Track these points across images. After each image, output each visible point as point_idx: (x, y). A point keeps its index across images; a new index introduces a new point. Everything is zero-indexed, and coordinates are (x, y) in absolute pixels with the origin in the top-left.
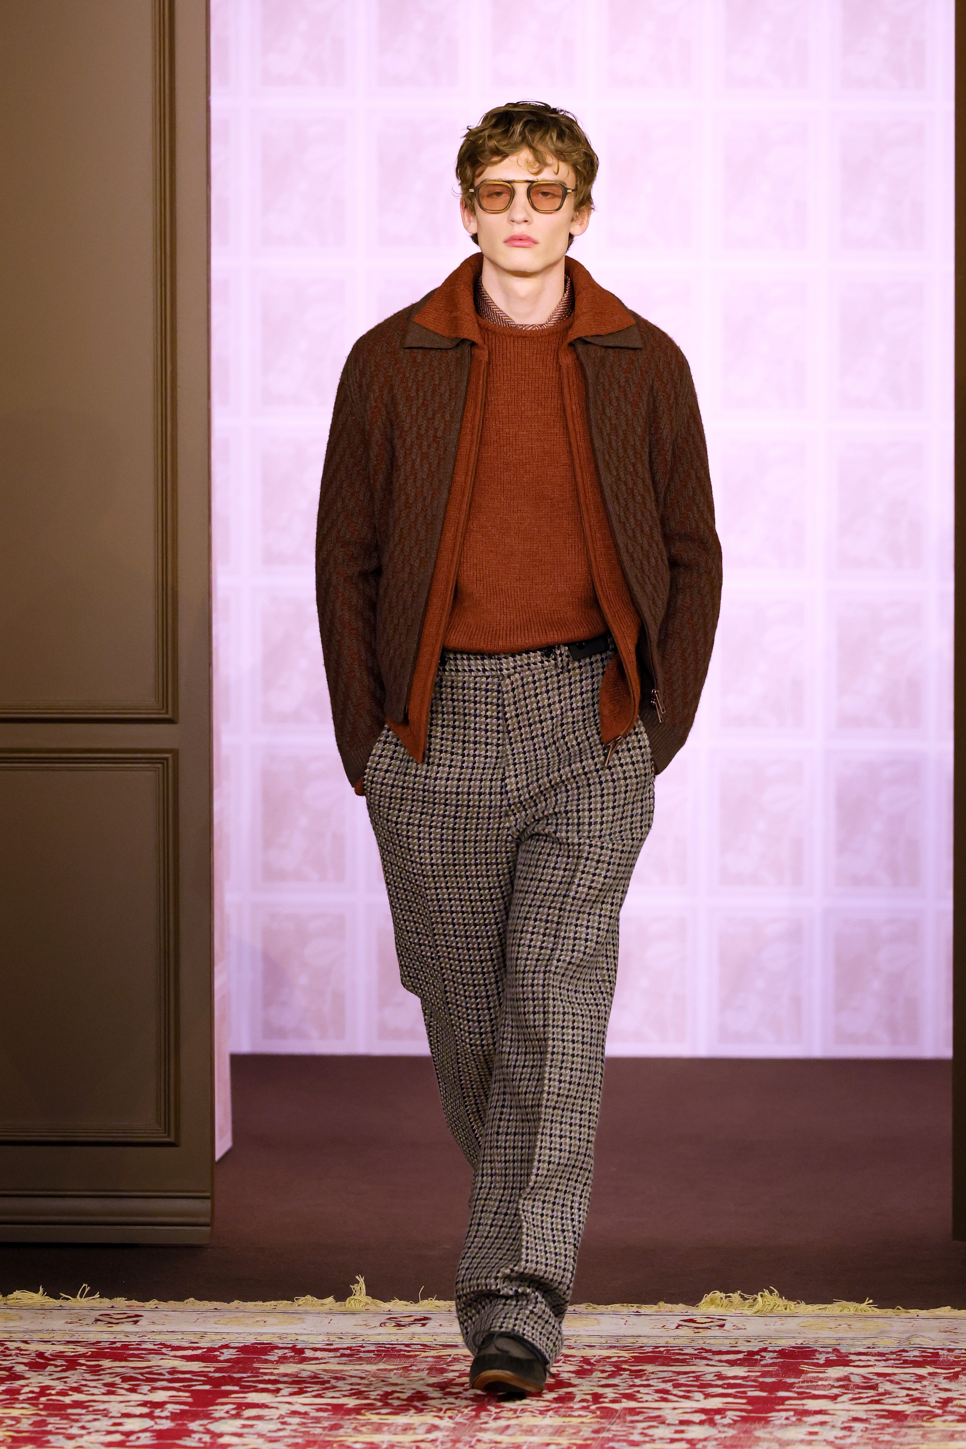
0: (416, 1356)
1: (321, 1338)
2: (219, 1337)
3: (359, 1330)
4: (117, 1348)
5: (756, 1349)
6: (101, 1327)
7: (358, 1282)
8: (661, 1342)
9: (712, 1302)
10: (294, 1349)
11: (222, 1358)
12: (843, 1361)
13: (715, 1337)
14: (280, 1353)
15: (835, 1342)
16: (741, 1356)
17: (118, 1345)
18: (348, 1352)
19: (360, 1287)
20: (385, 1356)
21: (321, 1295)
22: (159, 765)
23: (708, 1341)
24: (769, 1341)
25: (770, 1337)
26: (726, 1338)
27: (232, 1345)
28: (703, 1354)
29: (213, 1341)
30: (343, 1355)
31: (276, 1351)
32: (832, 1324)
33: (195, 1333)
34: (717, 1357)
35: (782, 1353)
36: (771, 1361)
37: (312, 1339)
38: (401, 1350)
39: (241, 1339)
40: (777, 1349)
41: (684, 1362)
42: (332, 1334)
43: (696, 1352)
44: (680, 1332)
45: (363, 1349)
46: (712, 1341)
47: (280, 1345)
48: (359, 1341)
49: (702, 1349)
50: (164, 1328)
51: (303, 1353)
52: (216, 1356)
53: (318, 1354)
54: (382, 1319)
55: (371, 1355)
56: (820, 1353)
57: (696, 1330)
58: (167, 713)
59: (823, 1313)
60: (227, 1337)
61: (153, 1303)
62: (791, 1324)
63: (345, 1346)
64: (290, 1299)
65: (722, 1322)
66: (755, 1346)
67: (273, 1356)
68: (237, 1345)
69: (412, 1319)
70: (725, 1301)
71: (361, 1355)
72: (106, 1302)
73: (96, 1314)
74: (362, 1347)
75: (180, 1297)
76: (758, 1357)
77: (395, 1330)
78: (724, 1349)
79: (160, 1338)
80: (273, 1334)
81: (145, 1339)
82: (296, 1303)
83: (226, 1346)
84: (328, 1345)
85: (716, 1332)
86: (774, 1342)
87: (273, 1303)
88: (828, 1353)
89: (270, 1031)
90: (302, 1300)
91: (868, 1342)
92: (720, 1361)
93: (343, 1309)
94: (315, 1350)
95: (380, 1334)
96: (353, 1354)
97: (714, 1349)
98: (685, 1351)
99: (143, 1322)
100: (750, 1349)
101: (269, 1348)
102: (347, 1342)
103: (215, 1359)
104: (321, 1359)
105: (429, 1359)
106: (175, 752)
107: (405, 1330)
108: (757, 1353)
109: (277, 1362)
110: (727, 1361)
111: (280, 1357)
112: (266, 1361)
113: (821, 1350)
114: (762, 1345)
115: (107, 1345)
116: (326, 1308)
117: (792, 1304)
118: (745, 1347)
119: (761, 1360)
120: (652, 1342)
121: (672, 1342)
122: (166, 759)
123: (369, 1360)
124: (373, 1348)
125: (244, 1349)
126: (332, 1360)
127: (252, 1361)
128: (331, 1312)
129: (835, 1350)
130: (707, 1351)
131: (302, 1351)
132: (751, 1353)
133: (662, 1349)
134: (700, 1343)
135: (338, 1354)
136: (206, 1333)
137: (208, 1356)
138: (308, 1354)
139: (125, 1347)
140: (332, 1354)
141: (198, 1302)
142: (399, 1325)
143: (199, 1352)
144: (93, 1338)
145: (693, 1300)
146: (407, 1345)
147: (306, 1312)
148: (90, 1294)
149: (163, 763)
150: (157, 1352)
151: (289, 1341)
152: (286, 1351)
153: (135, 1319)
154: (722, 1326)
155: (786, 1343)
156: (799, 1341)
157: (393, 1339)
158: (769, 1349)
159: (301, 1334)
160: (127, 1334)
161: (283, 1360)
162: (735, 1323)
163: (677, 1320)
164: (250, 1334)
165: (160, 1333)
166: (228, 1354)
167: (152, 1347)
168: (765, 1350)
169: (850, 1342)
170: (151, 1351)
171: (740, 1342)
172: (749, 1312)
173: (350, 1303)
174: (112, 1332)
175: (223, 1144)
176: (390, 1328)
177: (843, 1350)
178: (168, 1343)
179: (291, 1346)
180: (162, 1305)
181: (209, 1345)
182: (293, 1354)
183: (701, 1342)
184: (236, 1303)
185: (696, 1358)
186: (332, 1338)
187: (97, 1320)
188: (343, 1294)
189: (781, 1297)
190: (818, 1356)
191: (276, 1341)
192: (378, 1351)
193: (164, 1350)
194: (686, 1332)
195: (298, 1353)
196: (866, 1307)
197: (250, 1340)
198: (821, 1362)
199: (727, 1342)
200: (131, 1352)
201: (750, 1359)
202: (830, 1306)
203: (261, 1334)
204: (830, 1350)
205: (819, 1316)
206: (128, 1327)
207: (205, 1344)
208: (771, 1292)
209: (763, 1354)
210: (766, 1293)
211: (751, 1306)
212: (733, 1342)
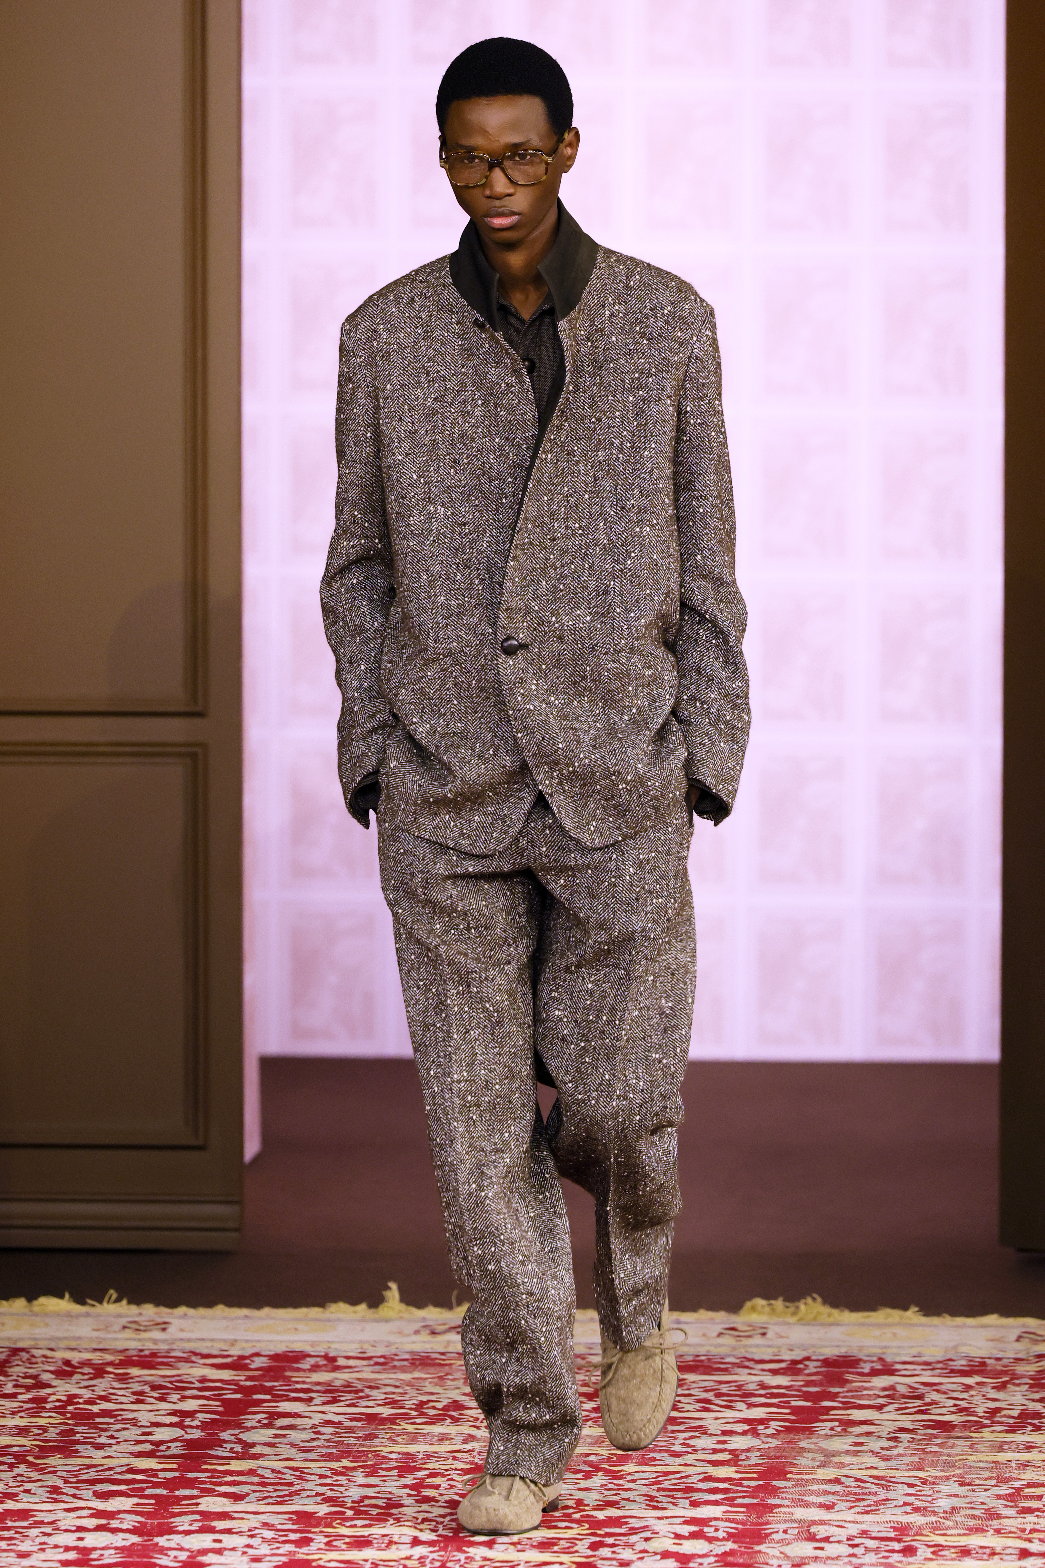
0: (451, 1364)
1: (354, 1346)
2: (250, 1345)
3: (392, 1338)
4: (146, 1356)
5: (799, 1358)
6: (128, 1334)
7: (389, 1288)
8: (702, 1351)
9: (753, 1309)
10: (326, 1357)
11: (252, 1366)
12: (888, 1370)
13: (757, 1346)
14: (312, 1361)
15: (878, 1351)
16: (783, 1365)
17: (147, 1353)
18: (382, 1360)
19: (393, 1292)
20: (420, 1364)
21: (354, 1302)
22: (189, 760)
23: (750, 1350)
24: (814, 1349)
25: (813, 1346)
26: (769, 1346)
27: (263, 1353)
28: (745, 1363)
29: (243, 1349)
30: (377, 1364)
31: (308, 1359)
32: (877, 1332)
33: (225, 1341)
34: (760, 1366)
35: (826, 1362)
36: (815, 1370)
37: (345, 1347)
38: (436, 1359)
39: (272, 1348)
40: (821, 1358)
41: (725, 1370)
42: (365, 1342)
43: (738, 1361)
44: (721, 1340)
45: (397, 1358)
46: (754, 1350)
47: (312, 1353)
48: (393, 1350)
49: (744, 1358)
50: (193, 1336)
51: (336, 1361)
52: (246, 1365)
53: (352, 1363)
54: (417, 1326)
55: (406, 1363)
56: (865, 1362)
57: (738, 1339)
58: (196, 706)
59: (867, 1321)
60: (258, 1345)
61: (182, 1310)
62: (835, 1333)
63: (379, 1354)
64: (322, 1305)
65: (763, 1331)
66: (798, 1355)
67: (306, 1364)
68: (268, 1353)
69: (447, 1327)
70: (767, 1309)
71: (396, 1363)
72: (134, 1309)
73: (123, 1321)
74: (396, 1355)
75: (209, 1304)
76: (802, 1366)
77: (429, 1338)
78: (767, 1358)
79: (189, 1346)
80: (305, 1341)
81: (174, 1347)
82: (328, 1310)
83: (257, 1355)
84: (361, 1353)
85: (758, 1340)
86: (817, 1350)
87: (304, 1310)
88: (873, 1362)
89: (298, 1031)
90: (333, 1307)
91: (914, 1351)
92: (763, 1370)
93: (376, 1316)
94: (348, 1358)
95: (414, 1342)
96: (386, 1362)
97: (757, 1358)
98: (727, 1360)
99: (172, 1329)
100: (794, 1358)
101: (301, 1356)
102: (380, 1351)
103: (245, 1368)
104: (355, 1367)
106: (204, 746)
107: (440, 1338)
108: (800, 1362)
109: (310, 1370)
110: (771, 1371)
111: (312, 1366)
112: (298, 1370)
113: (866, 1358)
114: (805, 1354)
115: (135, 1353)
116: (358, 1316)
117: (835, 1312)
118: (788, 1356)
119: (805, 1369)
120: (693, 1351)
121: (714, 1351)
122: (196, 753)
123: (403, 1370)
124: (407, 1356)
125: (275, 1357)
126: (365, 1369)
127: (284, 1369)
128: (363, 1320)
129: (881, 1359)
130: (749, 1360)
131: (334, 1359)
132: (794, 1362)
133: (703, 1358)
134: (742, 1352)
135: (372, 1362)
136: (236, 1341)
137: (239, 1364)
138: (341, 1362)
139: (154, 1355)
140: (365, 1362)
141: (227, 1309)
142: (433, 1333)
143: (229, 1360)
144: (120, 1346)
145: (734, 1308)
146: (442, 1354)
147: (339, 1320)
148: (118, 1300)
149: (192, 758)
150: (187, 1360)
151: (321, 1350)
152: (318, 1359)
153: (163, 1326)
154: (764, 1334)
155: (830, 1352)
156: (843, 1350)
157: (428, 1347)
158: (813, 1358)
159: (332, 1342)
160: (155, 1341)
161: (315, 1368)
162: (778, 1331)
163: (718, 1328)
164: (282, 1342)
165: (189, 1340)
166: (259, 1362)
167: (181, 1355)
168: (808, 1359)
169: (895, 1351)
170: (179, 1359)
171: (783, 1350)
172: (793, 1320)
173: (384, 1311)
174: (140, 1340)
175: (252, 1147)
176: (425, 1336)
177: (889, 1359)
178: (198, 1351)
179: (323, 1354)
180: (191, 1312)
181: (240, 1353)
182: (325, 1362)
183: (742, 1350)
184: (266, 1311)
185: (739, 1367)
186: (366, 1346)
187: (125, 1327)
188: (375, 1301)
189: (824, 1304)
190: (862, 1365)
191: (308, 1349)
192: (413, 1359)
193: (194, 1358)
194: (728, 1340)
195: (331, 1362)
196: (912, 1315)
197: (281, 1349)
198: (866, 1371)
199: (770, 1350)
200: (160, 1360)
201: (793, 1368)
202: (874, 1314)
203: (293, 1342)
204: (875, 1359)
205: (862, 1325)
206: (157, 1334)
207: (235, 1351)
208: (814, 1299)
209: (807, 1363)
210: (809, 1300)
211: (794, 1314)
212: (775, 1350)
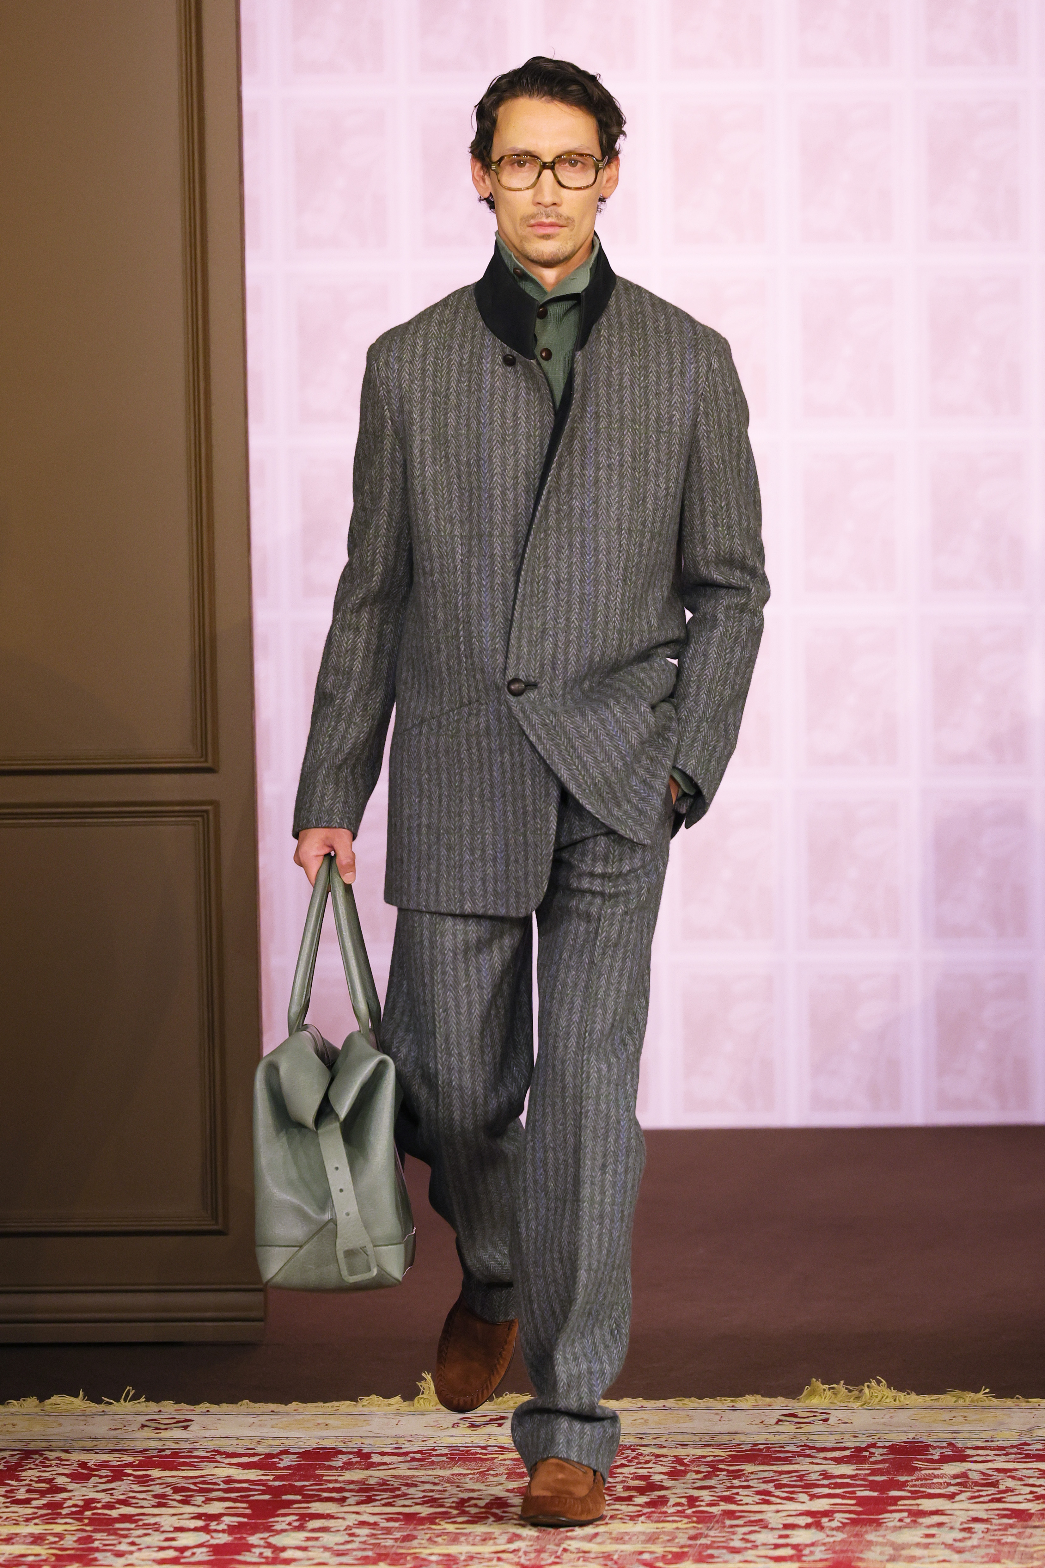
0: (493, 1459)
1: (389, 1441)
2: (277, 1442)
3: (429, 1432)
4: (166, 1456)
5: (864, 1445)
6: (147, 1433)
7: (423, 1379)
8: (761, 1439)
9: (813, 1393)
10: (359, 1453)
11: (281, 1465)
12: (960, 1456)
13: (819, 1433)
14: (345, 1458)
15: (949, 1436)
16: (847, 1453)
17: (168, 1452)
18: (419, 1456)
20: (459, 1460)
21: (387, 1394)
22: (199, 819)
23: (811, 1437)
24: (878, 1436)
25: (879, 1432)
26: (831, 1433)
27: (292, 1451)
28: (807, 1451)
29: (271, 1446)
30: (413, 1460)
31: (340, 1456)
32: (946, 1416)
33: (250, 1438)
34: (822, 1455)
35: (893, 1449)
36: (881, 1458)
37: (379, 1442)
38: (477, 1453)
39: (301, 1444)
40: (887, 1444)
41: (786, 1460)
42: (400, 1437)
43: (798, 1449)
44: (779, 1428)
45: (434, 1453)
46: (815, 1437)
47: (344, 1450)
48: (430, 1444)
49: (805, 1446)
50: (218, 1434)
51: (370, 1458)
52: (275, 1463)
53: (386, 1459)
55: (444, 1458)
56: (935, 1448)
57: (798, 1426)
58: (206, 761)
59: (936, 1404)
60: (287, 1442)
61: (205, 1406)
62: (902, 1417)
63: (415, 1449)
64: (354, 1399)
65: (825, 1416)
66: (862, 1442)
67: (338, 1462)
68: (297, 1450)
69: (487, 1418)
70: (829, 1393)
71: (433, 1459)
72: (153, 1407)
73: (142, 1419)
74: (434, 1450)
75: (233, 1400)
76: (867, 1454)
77: (469, 1431)
78: (829, 1445)
79: (212, 1445)
80: (336, 1437)
81: (197, 1445)
82: (361, 1403)
83: (286, 1452)
84: (396, 1448)
85: (819, 1427)
86: (883, 1436)
87: (335, 1404)
88: (943, 1447)
90: (366, 1400)
91: (987, 1435)
92: (825, 1459)
93: (412, 1409)
94: (383, 1454)
95: (452, 1436)
96: (424, 1458)
97: (818, 1445)
98: (787, 1449)
99: (193, 1427)
100: (858, 1444)
101: (333, 1453)
102: (417, 1446)
103: (274, 1467)
104: (390, 1464)
105: (507, 1462)
106: (215, 804)
107: (480, 1431)
108: (865, 1449)
109: (342, 1468)
110: (832, 1459)
111: (345, 1463)
112: (330, 1468)
113: (935, 1444)
114: (870, 1440)
115: (155, 1453)
116: (392, 1409)
117: (902, 1395)
118: (852, 1443)
119: (870, 1457)
120: (750, 1439)
121: (772, 1438)
122: (207, 812)
123: (442, 1466)
124: (446, 1451)
125: (305, 1455)
126: (402, 1465)
127: (314, 1467)
128: (398, 1413)
129: (951, 1445)
130: (811, 1448)
131: (368, 1456)
132: (859, 1450)
133: (761, 1447)
134: (803, 1440)
135: (408, 1459)
136: (262, 1438)
137: (267, 1462)
138: (376, 1459)
139: (175, 1454)
140: (401, 1459)
141: (252, 1404)
142: (473, 1426)
143: (256, 1459)
144: (140, 1446)
145: (793, 1392)
146: (483, 1448)
147: (372, 1413)
148: (135, 1398)
149: (203, 816)
150: (211, 1460)
151: (354, 1445)
152: (351, 1456)
153: (185, 1424)
154: (826, 1420)
155: (897, 1438)
156: (911, 1436)
157: (467, 1441)
158: (879, 1444)
159: (366, 1438)
160: (177, 1441)
161: (348, 1466)
162: (841, 1417)
163: (777, 1415)
164: (311, 1438)
165: (213, 1438)
166: (287, 1461)
167: (204, 1454)
168: (874, 1445)
169: (967, 1435)
170: (203, 1459)
171: (847, 1437)
172: (856, 1404)
173: (419, 1403)
174: (160, 1439)
176: (464, 1430)
177: (959, 1445)
178: (222, 1450)
179: (356, 1450)
180: (214, 1408)
181: (267, 1451)
182: (358, 1459)
183: (804, 1438)
184: (294, 1405)
185: (799, 1456)
186: (401, 1441)
187: (143, 1426)
188: (410, 1394)
189: (889, 1387)
190: (932, 1451)
191: (340, 1446)
192: (451, 1454)
193: (218, 1458)
194: (788, 1428)
195: (364, 1459)
196: (983, 1397)
197: (312, 1445)
198: (936, 1457)
199: (832, 1437)
200: (182, 1460)
201: (858, 1456)
202: (943, 1396)
203: (323, 1438)
204: (945, 1444)
205: (931, 1408)
206: (178, 1433)
207: (262, 1449)
208: (879, 1382)
209: (872, 1450)
210: (873, 1383)
211: (858, 1398)
212: (838, 1437)
